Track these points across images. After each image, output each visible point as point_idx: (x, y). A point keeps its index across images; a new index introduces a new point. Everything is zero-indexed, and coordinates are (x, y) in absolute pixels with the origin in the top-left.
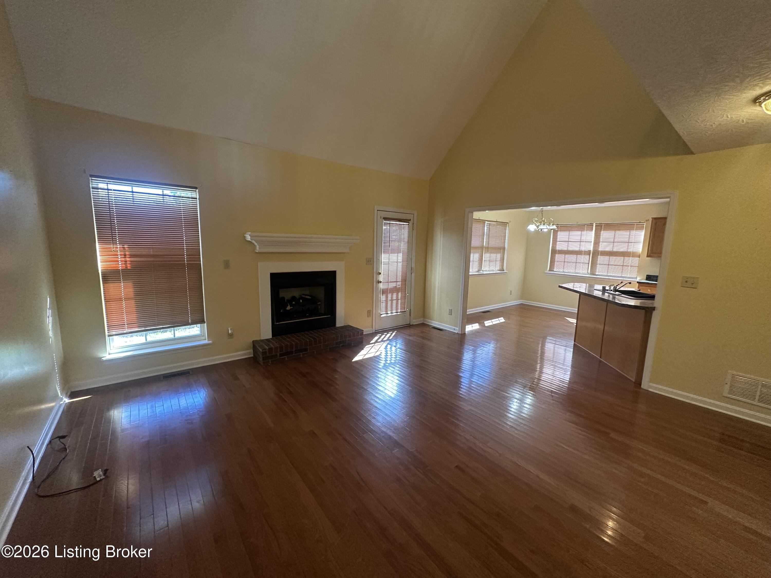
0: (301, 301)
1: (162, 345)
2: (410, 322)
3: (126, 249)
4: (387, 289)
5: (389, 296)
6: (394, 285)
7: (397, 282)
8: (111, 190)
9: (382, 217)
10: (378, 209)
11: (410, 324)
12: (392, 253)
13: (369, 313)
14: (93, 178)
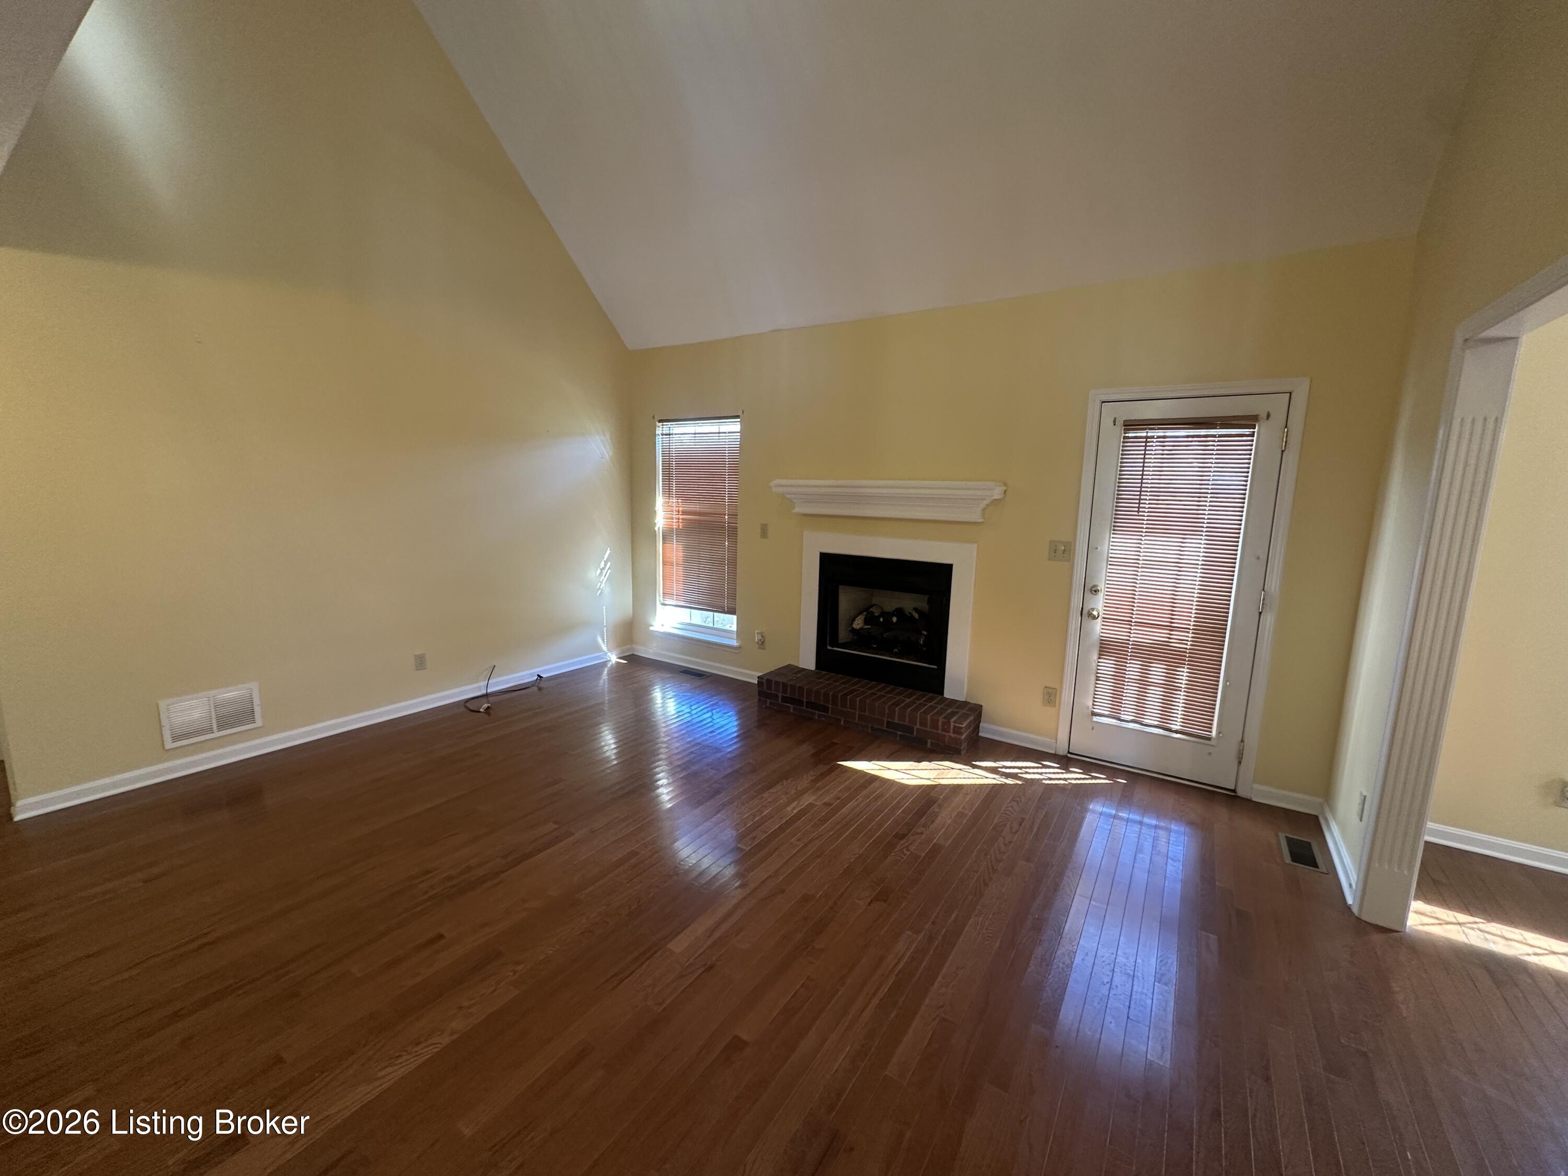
0: (895, 619)
1: (698, 630)
2: (1236, 786)
3: (680, 503)
4: (1125, 644)
5: (1133, 669)
6: (1160, 636)
7: (1171, 628)
8: (672, 434)
9: (1120, 422)
10: (1104, 399)
11: (1234, 791)
12: (1151, 531)
13: (1051, 696)
14: (664, 424)
